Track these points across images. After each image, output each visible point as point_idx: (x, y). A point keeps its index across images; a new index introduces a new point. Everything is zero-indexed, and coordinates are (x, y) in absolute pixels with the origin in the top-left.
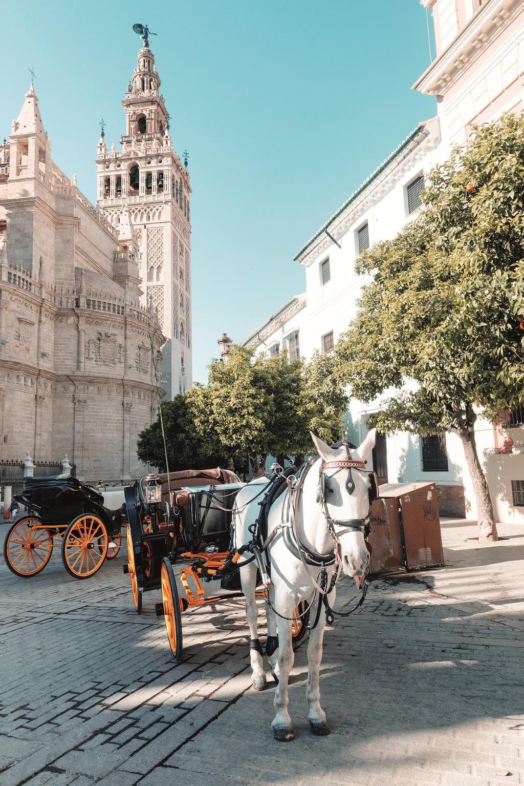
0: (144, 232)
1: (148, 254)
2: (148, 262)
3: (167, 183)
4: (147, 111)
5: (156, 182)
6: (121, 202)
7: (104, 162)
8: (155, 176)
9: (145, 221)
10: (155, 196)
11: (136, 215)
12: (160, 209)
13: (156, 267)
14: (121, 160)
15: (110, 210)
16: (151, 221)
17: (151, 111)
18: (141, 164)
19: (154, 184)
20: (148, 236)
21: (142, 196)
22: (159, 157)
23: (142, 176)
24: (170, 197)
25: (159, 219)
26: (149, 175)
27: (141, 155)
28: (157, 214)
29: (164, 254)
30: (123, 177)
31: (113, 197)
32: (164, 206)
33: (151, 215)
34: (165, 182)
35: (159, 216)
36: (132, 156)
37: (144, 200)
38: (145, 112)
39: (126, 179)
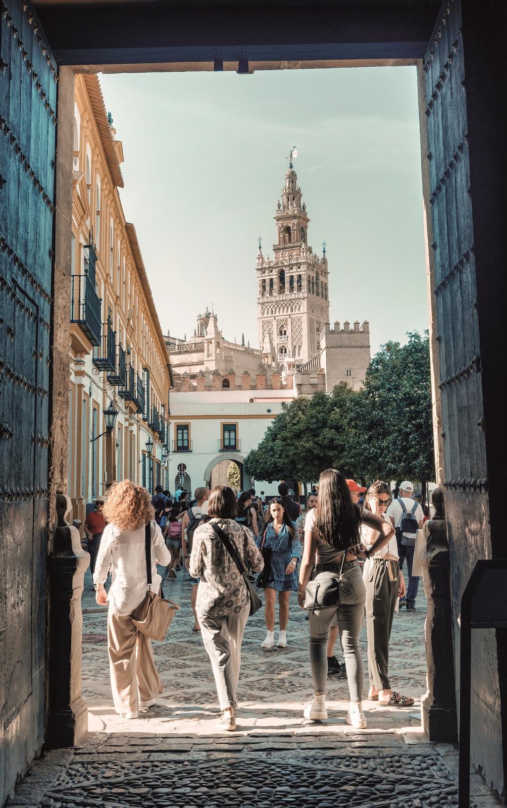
0: (289, 320)
1: (292, 336)
2: (292, 343)
3: (304, 283)
4: (292, 223)
5: (296, 283)
6: (273, 299)
7: (261, 269)
8: (295, 278)
9: (289, 312)
10: (295, 295)
11: (284, 308)
12: (300, 303)
13: (298, 346)
14: (273, 268)
15: (266, 305)
16: (294, 312)
17: (294, 224)
18: (286, 270)
19: (295, 284)
20: (292, 323)
21: (287, 295)
22: (299, 265)
23: (287, 279)
24: (306, 295)
25: (299, 311)
26: (292, 277)
27: (285, 264)
28: (298, 307)
29: (303, 337)
30: (274, 280)
31: (268, 295)
32: (302, 301)
33: (294, 308)
34: (303, 283)
35: (299, 308)
36: (280, 265)
37: (289, 297)
38: (289, 225)
39: (276, 281)
